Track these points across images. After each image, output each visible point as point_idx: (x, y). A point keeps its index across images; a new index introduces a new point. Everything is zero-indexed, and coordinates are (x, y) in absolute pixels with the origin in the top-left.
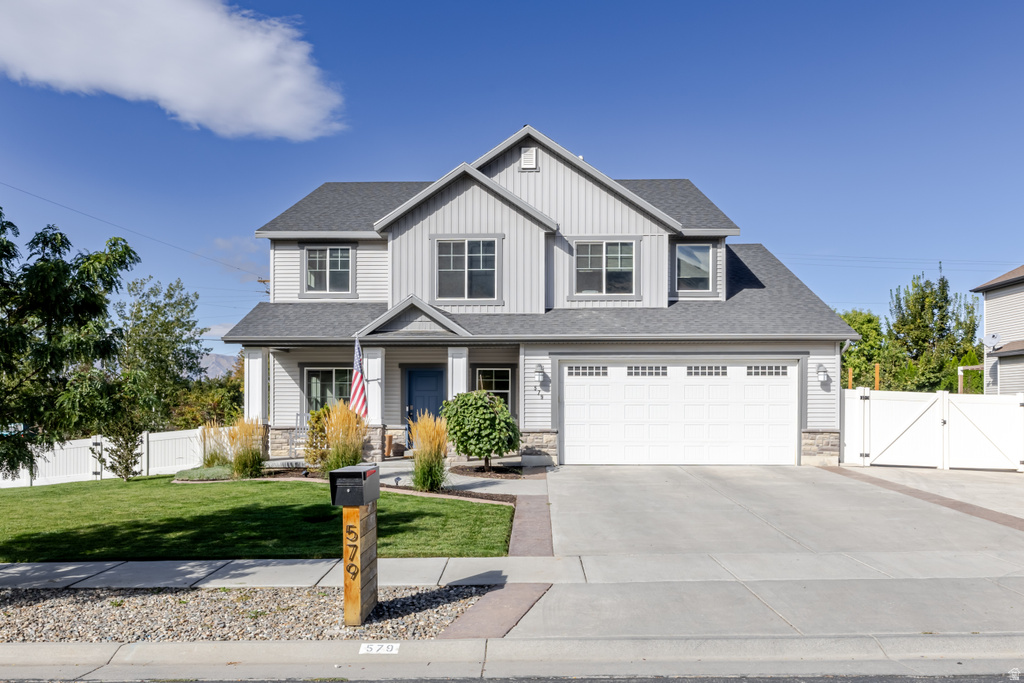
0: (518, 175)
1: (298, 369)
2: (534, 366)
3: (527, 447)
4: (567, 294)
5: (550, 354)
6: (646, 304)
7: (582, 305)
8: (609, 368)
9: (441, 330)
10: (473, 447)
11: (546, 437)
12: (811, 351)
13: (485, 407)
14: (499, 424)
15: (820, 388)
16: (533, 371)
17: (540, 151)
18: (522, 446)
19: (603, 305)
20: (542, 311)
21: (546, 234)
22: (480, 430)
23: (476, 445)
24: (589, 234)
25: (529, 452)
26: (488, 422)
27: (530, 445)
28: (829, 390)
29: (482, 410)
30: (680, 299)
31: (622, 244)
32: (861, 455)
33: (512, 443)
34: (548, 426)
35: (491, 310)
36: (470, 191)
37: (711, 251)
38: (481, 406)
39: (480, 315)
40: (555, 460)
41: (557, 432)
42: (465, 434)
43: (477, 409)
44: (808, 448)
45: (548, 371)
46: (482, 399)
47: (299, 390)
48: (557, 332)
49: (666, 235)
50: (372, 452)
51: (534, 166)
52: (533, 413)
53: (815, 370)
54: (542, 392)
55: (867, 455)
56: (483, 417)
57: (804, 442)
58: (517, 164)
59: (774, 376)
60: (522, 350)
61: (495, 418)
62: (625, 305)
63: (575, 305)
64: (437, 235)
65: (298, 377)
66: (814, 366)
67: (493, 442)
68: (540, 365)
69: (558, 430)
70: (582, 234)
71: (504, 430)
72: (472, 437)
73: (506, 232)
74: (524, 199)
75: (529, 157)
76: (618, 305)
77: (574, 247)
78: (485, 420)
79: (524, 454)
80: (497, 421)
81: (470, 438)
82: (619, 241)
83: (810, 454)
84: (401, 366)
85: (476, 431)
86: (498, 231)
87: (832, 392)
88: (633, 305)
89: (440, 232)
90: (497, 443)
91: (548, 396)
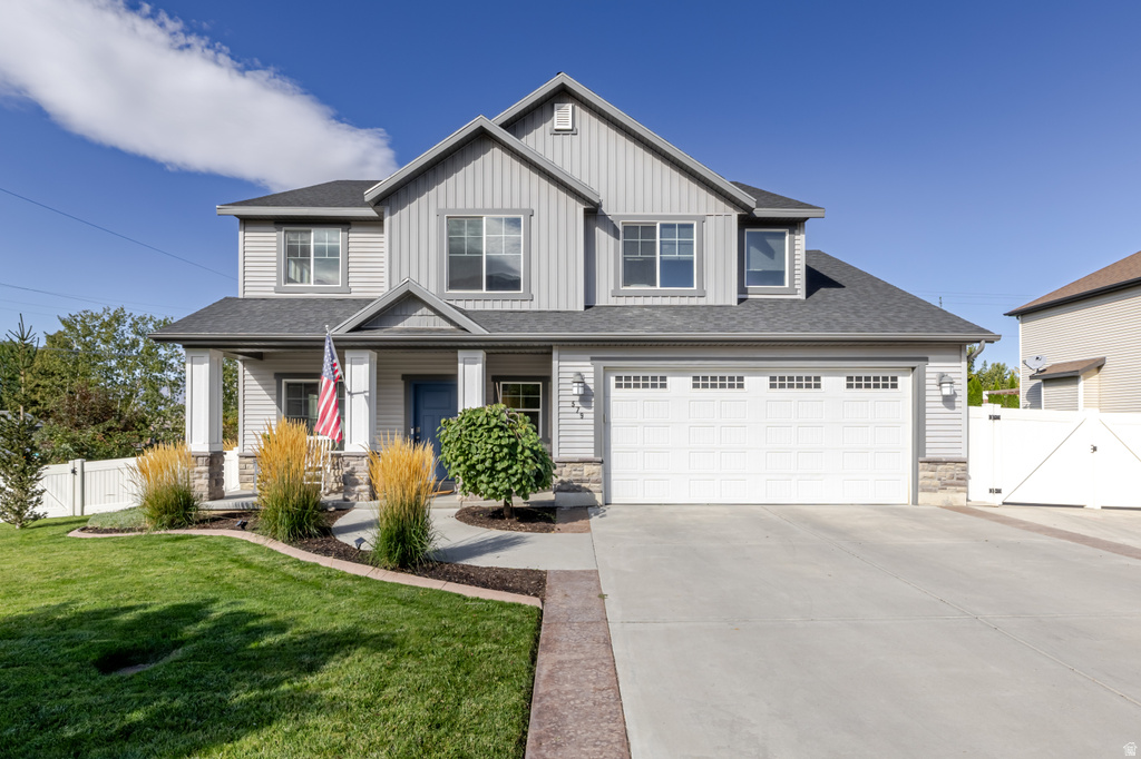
0: (549, 138)
1: (275, 382)
2: (572, 375)
3: (562, 482)
4: (612, 287)
5: (592, 359)
6: (710, 300)
7: (630, 301)
8: (668, 379)
9: (447, 326)
10: (484, 486)
11: (587, 468)
12: (930, 357)
13: (502, 428)
14: (522, 453)
15: (941, 404)
16: (570, 381)
17: (577, 108)
18: (555, 481)
19: (658, 301)
20: (581, 307)
21: (586, 211)
22: (494, 461)
23: (488, 483)
24: (639, 213)
25: (564, 487)
26: (505, 450)
27: (566, 479)
28: (953, 407)
29: (496, 433)
30: (750, 296)
31: (681, 226)
32: (991, 491)
33: (541, 479)
34: (590, 454)
35: (517, 306)
36: (489, 154)
37: (787, 238)
38: (496, 426)
39: (501, 311)
40: (599, 498)
41: (602, 462)
42: (473, 467)
43: (490, 430)
44: (928, 482)
45: (590, 382)
46: (497, 417)
47: (275, 407)
48: (602, 330)
49: (735, 215)
50: (357, 488)
51: (570, 127)
52: (570, 437)
53: (934, 382)
54: (582, 410)
55: (999, 491)
56: (497, 442)
57: (921, 474)
58: (548, 124)
59: (881, 390)
60: (555, 355)
61: (515, 445)
62: (685, 302)
63: (622, 302)
64: (446, 210)
65: (275, 392)
66: (934, 376)
67: (514, 480)
68: (579, 374)
69: (602, 458)
70: (630, 213)
71: (530, 461)
72: (483, 472)
73: (534, 207)
74: (558, 163)
75: (564, 115)
76: (676, 302)
77: (621, 229)
78: (501, 446)
79: (557, 490)
80: (520, 449)
81: (479, 473)
82: (677, 222)
83: (930, 491)
84: (404, 377)
85: (487, 464)
86: (525, 206)
87: (957, 410)
88: (694, 302)
89: (451, 206)
90: (520, 480)
91: (589, 414)
